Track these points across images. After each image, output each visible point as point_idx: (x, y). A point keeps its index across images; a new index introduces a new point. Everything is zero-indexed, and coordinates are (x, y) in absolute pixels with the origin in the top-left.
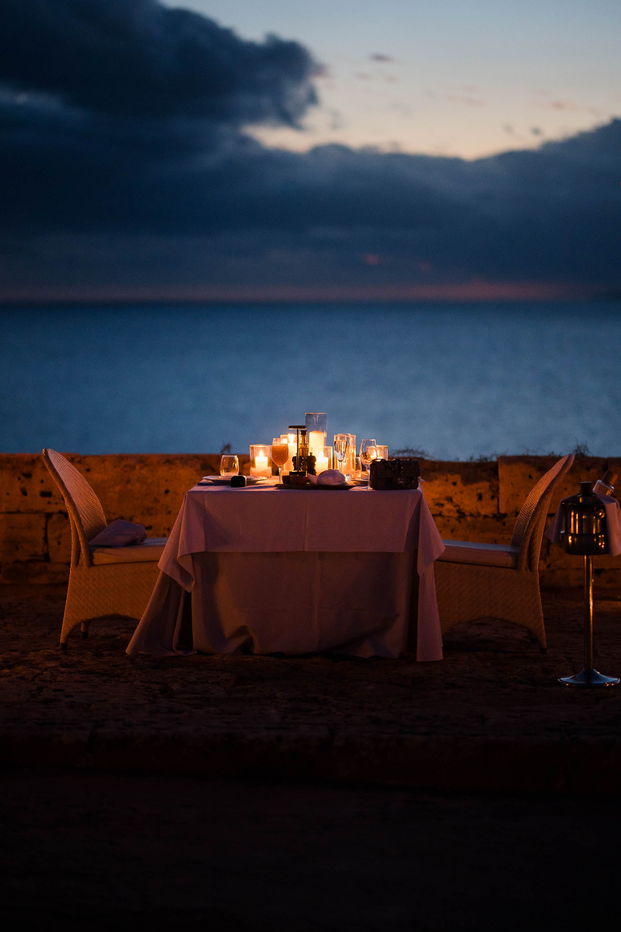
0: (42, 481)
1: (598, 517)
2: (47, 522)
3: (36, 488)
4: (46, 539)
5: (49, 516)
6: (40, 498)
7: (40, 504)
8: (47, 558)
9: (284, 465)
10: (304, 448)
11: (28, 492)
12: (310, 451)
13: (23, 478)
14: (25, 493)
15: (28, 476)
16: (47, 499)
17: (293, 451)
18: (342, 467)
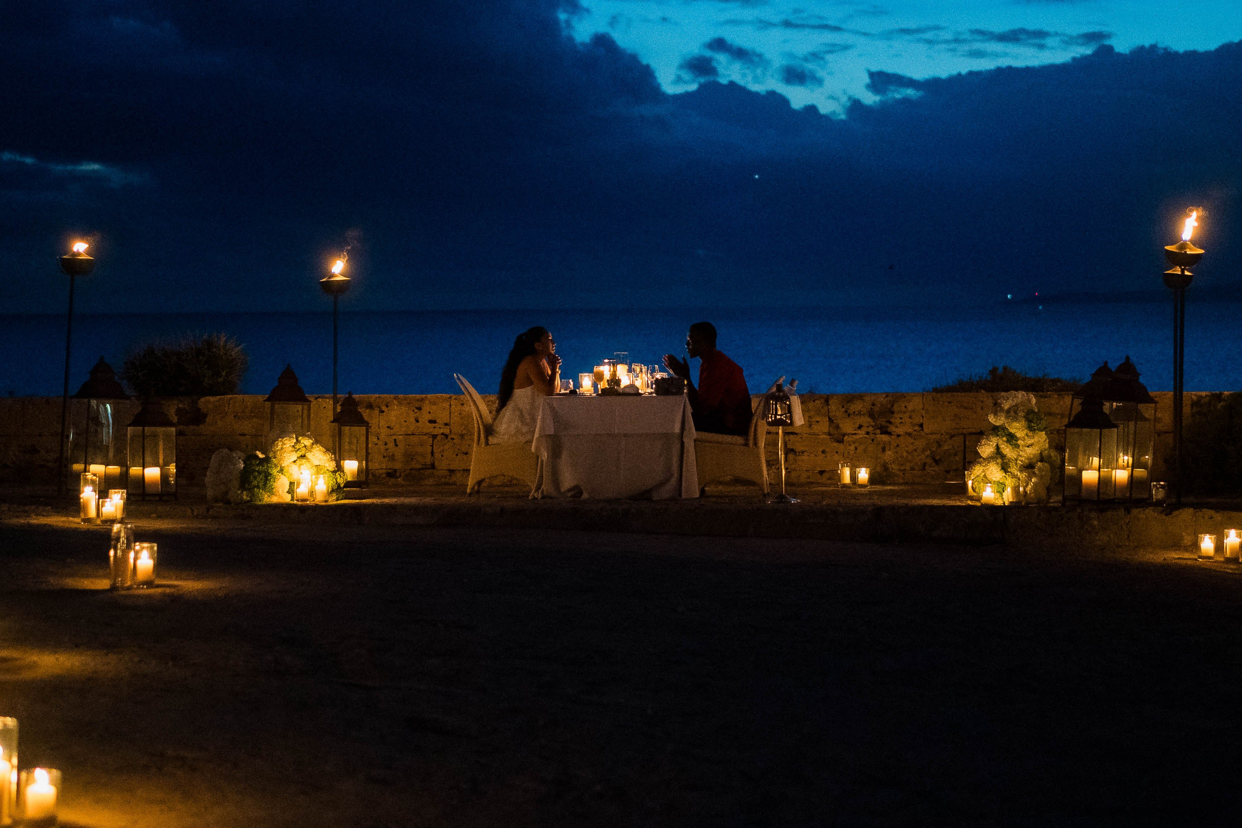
0: (430, 413)
1: (786, 404)
2: (433, 441)
3: (425, 417)
4: (432, 453)
5: (434, 437)
6: (428, 424)
7: (430, 428)
8: (433, 466)
9: (602, 383)
10: (614, 374)
11: (420, 419)
12: (618, 376)
13: (416, 410)
14: (417, 421)
15: (420, 409)
16: (434, 425)
17: (607, 376)
18: (638, 383)
